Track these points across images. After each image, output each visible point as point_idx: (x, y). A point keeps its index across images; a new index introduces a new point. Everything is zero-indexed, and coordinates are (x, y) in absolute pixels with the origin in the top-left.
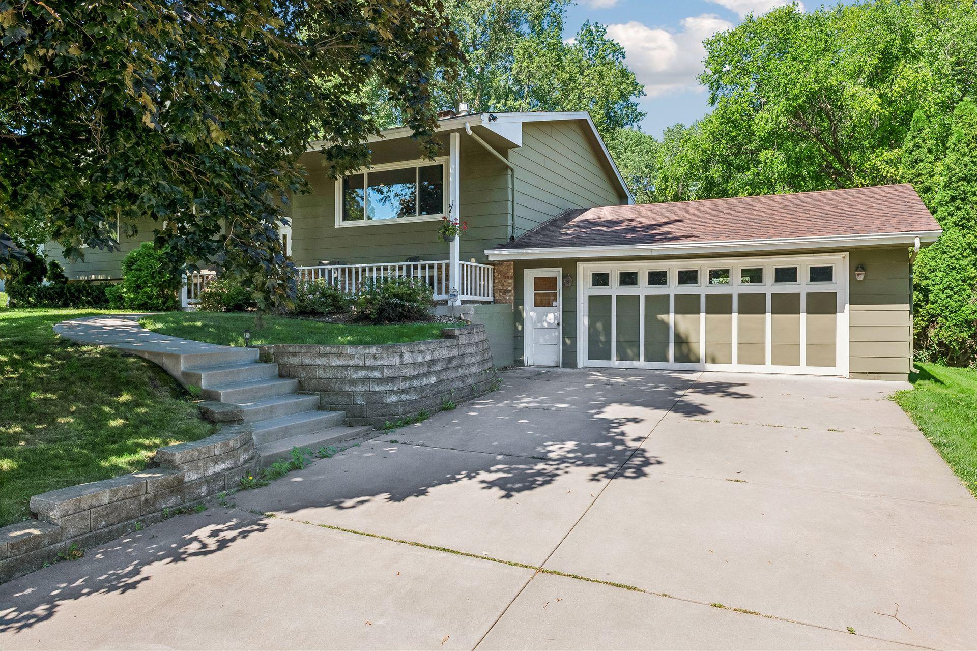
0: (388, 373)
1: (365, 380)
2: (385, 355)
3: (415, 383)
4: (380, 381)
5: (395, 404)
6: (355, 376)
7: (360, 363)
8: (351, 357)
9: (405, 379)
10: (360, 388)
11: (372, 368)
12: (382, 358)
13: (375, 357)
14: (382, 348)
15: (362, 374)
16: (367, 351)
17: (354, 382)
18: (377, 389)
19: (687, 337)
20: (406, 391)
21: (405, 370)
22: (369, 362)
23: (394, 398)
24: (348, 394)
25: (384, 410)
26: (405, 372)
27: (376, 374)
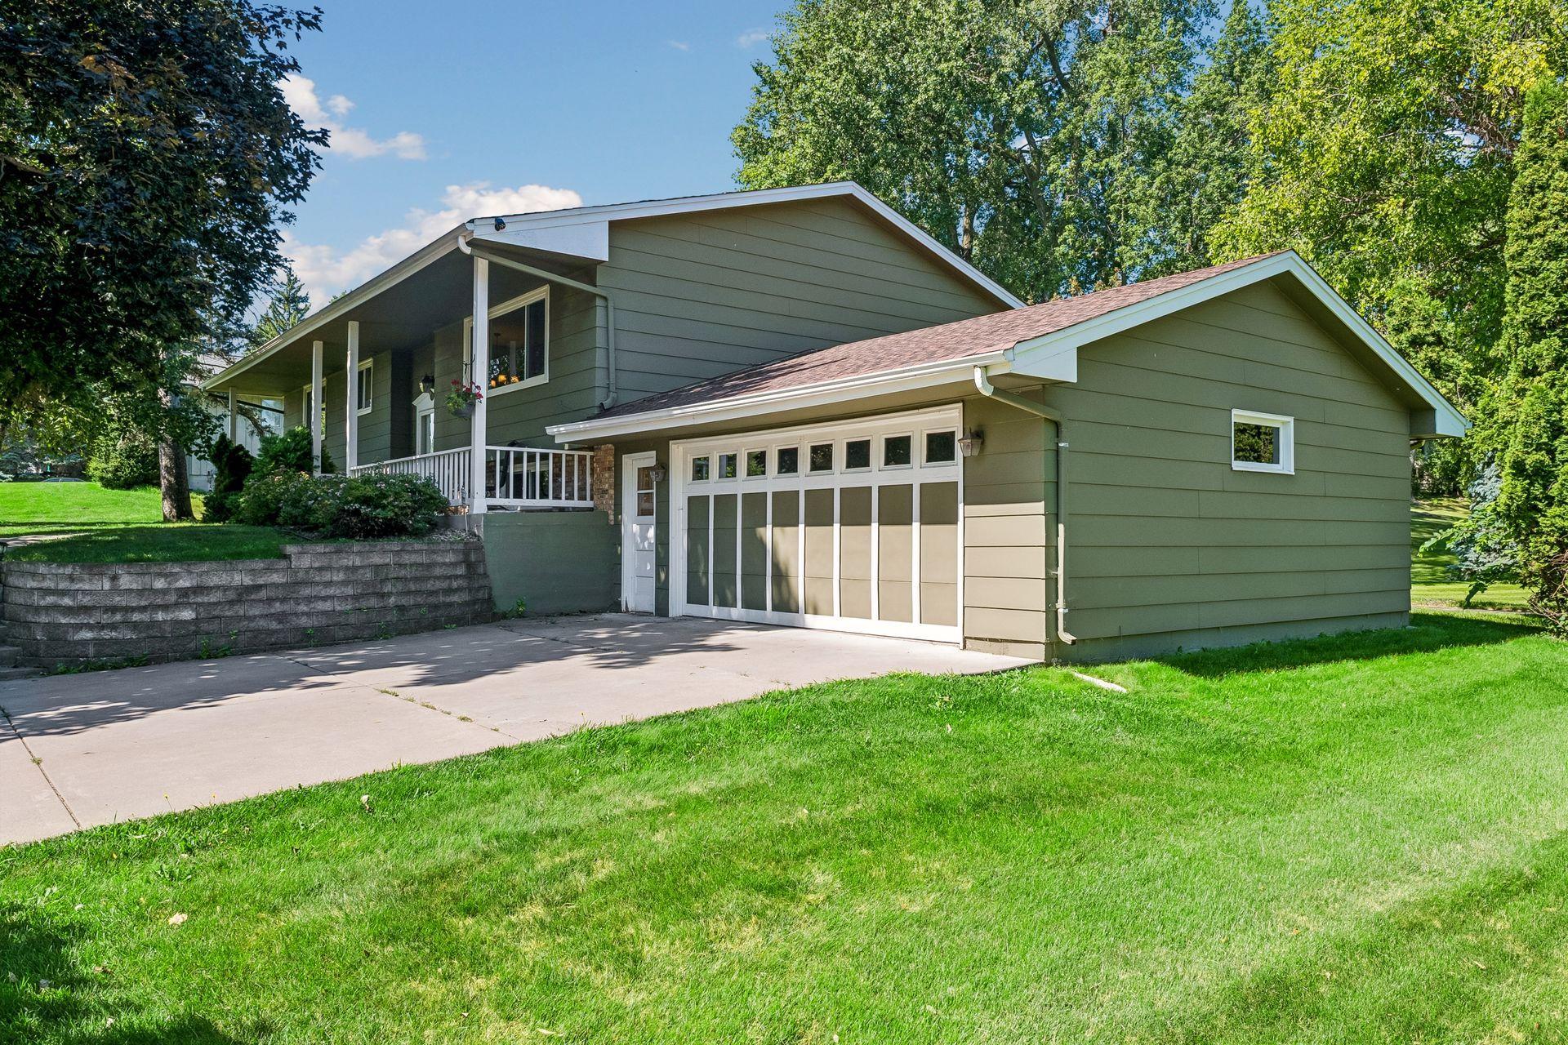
0: (86, 600)
1: (48, 608)
2: (86, 577)
3: (136, 617)
4: (68, 611)
5: (84, 643)
6: (42, 603)
7: (52, 585)
8: (44, 576)
9: (114, 609)
10: (44, 619)
11: (63, 593)
12: (81, 580)
13: (71, 578)
14: (82, 568)
15: (50, 600)
16: (61, 571)
17: (38, 610)
18: (63, 621)
19: (787, 569)
20: (113, 627)
21: (118, 599)
22: (62, 586)
23: (87, 635)
24: (27, 624)
25: (66, 649)
26: (117, 600)
27: (67, 601)
